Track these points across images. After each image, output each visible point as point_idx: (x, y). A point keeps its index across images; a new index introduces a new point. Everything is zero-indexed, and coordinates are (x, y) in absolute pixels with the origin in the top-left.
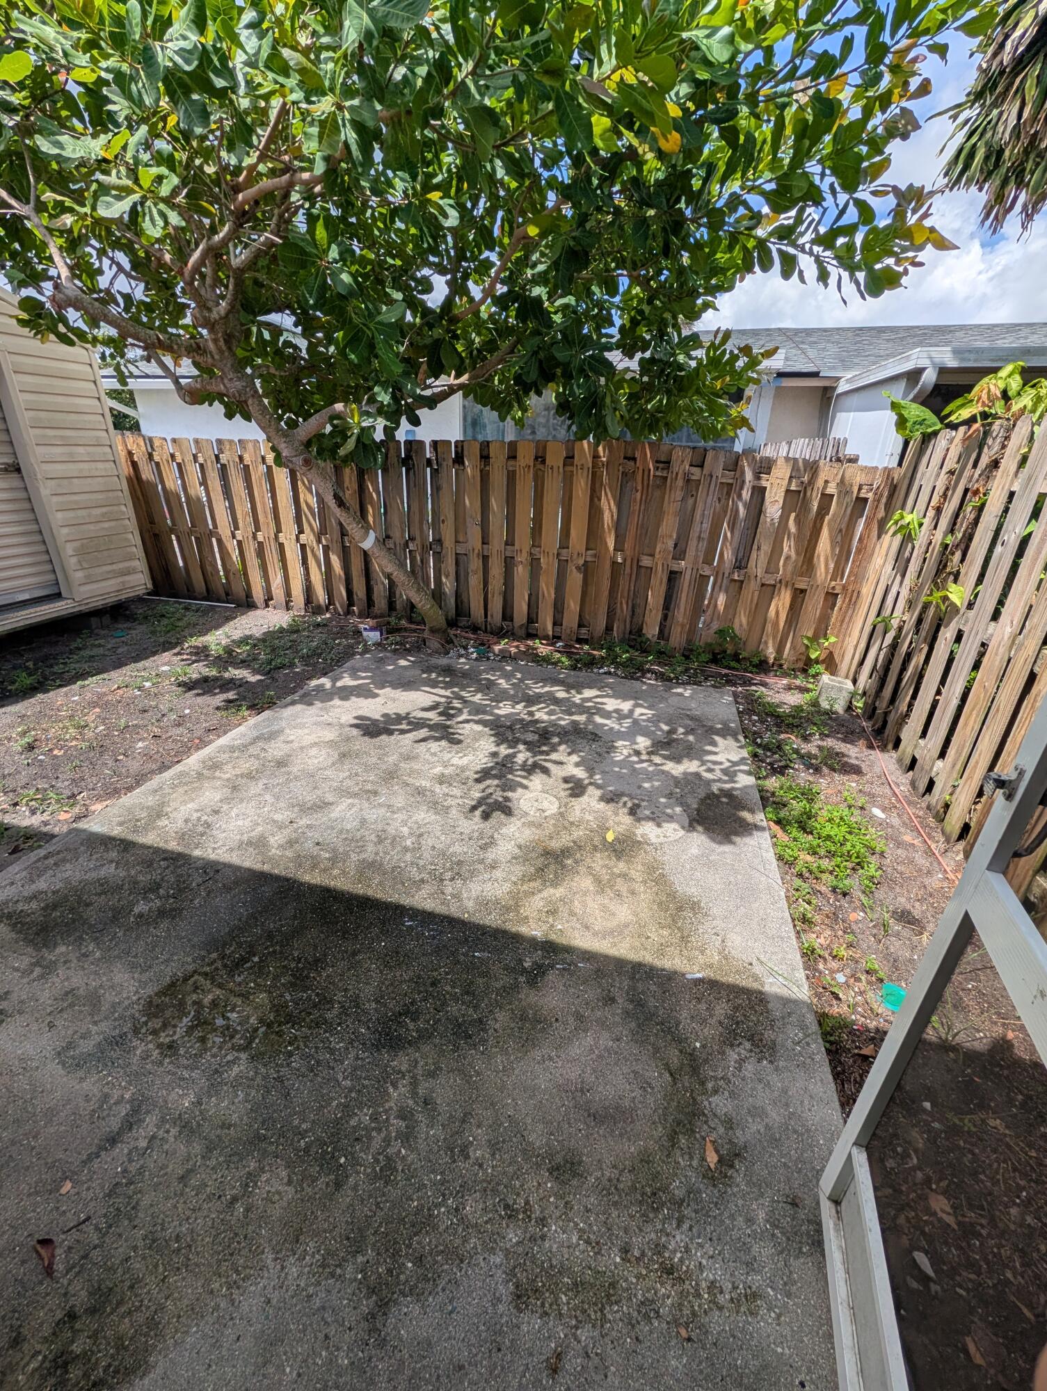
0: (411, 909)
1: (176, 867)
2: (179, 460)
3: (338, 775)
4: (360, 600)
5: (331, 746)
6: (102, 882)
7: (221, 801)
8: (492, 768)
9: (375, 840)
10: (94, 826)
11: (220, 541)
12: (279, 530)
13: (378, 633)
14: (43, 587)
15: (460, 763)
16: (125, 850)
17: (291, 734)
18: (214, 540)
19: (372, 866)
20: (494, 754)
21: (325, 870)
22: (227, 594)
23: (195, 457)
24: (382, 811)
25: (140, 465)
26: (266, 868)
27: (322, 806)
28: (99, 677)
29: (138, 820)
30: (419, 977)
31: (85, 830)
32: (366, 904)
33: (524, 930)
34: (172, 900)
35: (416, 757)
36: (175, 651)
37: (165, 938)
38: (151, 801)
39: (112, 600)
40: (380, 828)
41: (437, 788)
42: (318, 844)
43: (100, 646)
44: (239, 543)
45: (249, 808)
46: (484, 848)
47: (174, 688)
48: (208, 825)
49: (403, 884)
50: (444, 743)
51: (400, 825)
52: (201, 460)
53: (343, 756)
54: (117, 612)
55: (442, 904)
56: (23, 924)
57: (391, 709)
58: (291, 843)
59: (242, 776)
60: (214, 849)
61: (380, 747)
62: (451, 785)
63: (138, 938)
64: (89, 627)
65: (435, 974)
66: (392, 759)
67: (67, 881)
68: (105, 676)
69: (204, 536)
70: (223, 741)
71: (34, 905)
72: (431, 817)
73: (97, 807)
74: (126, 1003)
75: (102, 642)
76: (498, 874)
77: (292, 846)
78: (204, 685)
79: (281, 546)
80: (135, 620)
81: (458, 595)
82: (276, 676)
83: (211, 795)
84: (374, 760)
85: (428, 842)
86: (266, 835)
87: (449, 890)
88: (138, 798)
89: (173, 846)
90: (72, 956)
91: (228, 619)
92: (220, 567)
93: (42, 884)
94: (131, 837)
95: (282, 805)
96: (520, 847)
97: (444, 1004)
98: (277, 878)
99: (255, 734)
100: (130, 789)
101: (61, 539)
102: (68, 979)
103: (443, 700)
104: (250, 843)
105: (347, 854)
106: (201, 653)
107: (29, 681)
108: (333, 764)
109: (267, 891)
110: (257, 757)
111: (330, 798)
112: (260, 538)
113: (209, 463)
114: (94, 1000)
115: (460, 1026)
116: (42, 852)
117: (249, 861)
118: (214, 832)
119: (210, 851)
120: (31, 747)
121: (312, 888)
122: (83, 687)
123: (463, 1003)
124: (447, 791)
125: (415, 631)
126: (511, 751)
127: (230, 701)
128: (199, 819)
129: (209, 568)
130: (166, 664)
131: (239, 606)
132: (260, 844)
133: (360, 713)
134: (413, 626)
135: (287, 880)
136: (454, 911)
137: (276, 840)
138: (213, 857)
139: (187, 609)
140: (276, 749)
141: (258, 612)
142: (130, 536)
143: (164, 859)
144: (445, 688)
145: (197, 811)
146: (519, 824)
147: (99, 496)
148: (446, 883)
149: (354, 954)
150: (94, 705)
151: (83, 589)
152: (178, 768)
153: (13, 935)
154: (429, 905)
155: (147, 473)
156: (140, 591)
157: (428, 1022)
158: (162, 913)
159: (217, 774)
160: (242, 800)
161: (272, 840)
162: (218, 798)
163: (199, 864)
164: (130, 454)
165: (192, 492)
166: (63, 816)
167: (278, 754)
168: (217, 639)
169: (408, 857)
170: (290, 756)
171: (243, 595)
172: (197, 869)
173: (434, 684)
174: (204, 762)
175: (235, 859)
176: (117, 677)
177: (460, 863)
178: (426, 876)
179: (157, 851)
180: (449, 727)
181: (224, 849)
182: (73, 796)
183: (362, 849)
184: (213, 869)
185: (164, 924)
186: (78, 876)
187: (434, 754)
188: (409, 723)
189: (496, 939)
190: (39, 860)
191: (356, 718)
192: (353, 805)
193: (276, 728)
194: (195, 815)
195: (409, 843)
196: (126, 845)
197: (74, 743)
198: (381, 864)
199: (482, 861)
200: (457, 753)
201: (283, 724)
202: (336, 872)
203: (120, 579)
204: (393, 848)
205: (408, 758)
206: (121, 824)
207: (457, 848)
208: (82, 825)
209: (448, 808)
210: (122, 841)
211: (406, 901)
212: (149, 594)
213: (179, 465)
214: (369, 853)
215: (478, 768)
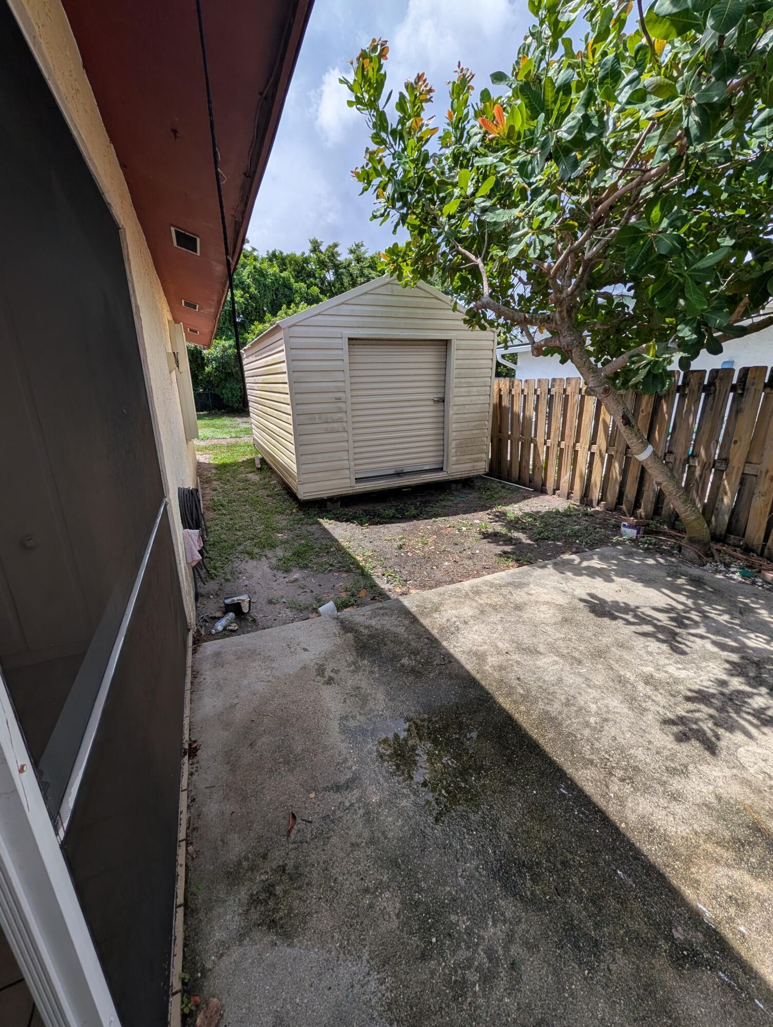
0: (571, 780)
1: (431, 647)
2: (525, 393)
3: (556, 634)
4: (628, 501)
5: (559, 609)
6: (396, 635)
7: (471, 617)
8: (713, 695)
9: (564, 701)
10: (406, 602)
11: (535, 446)
12: (577, 441)
13: (635, 531)
14: (436, 464)
15: (677, 674)
16: (412, 623)
17: (534, 589)
18: (532, 445)
19: (553, 721)
20: (723, 683)
21: (515, 702)
22: (530, 482)
23: (536, 390)
24: (579, 680)
25: (503, 397)
26: (478, 677)
27: (533, 651)
28: (444, 518)
29: (425, 608)
30: (553, 846)
31: (401, 602)
32: (534, 748)
33: (688, 893)
34: (420, 666)
35: (630, 649)
36: (487, 512)
37: (408, 687)
38: (436, 599)
39: (465, 475)
40: (572, 692)
41: (641, 686)
42: (518, 679)
43: (451, 500)
44: (548, 448)
45: (484, 629)
46: (673, 772)
47: (477, 535)
48: (458, 629)
49: (573, 753)
50: (664, 647)
51: (591, 700)
52: (538, 393)
53: (566, 620)
54: (466, 483)
55: (603, 796)
56: (359, 639)
57: (622, 598)
58: (501, 668)
59: (490, 605)
60: (455, 646)
61: (599, 626)
62: (657, 690)
63: (396, 678)
64: (450, 489)
65: (569, 856)
66: (606, 640)
67: (383, 625)
68: (446, 518)
69: (528, 441)
70: (489, 578)
71: (366, 631)
72: (624, 709)
73: (413, 591)
74: (376, 713)
75: (453, 498)
76: (678, 808)
77: (500, 670)
78: (493, 537)
79: (576, 452)
80: (474, 488)
81: (734, 513)
82: (541, 544)
83: (467, 611)
84: (589, 634)
85: (610, 730)
86: (488, 653)
87: (614, 788)
88: (431, 594)
89: (435, 632)
90: (368, 669)
91: (525, 498)
92: (531, 463)
93: (373, 622)
94: (418, 616)
95: (506, 637)
96: (719, 798)
97: (567, 891)
98: (482, 688)
99: (510, 580)
100: (431, 588)
101: (451, 438)
102: (361, 680)
103: (680, 607)
104: (475, 654)
105: (536, 699)
106: (501, 516)
107: (414, 512)
108: (555, 624)
109: (472, 694)
110: (504, 597)
111: (541, 648)
112: (562, 446)
113: (543, 394)
114: (364, 700)
115: (573, 927)
116: (380, 605)
117: (470, 666)
118: (459, 636)
119: (452, 646)
120: (400, 547)
121: (502, 710)
122: (434, 522)
123: (585, 909)
124: (650, 693)
125: (673, 537)
126: (748, 689)
127: (505, 553)
128: (455, 622)
129: (524, 463)
130: (478, 519)
131: (536, 490)
132: (481, 657)
133: (593, 591)
134: (673, 533)
135: (488, 693)
136: (612, 810)
137: (492, 660)
138: (452, 651)
139: (503, 487)
140: (519, 596)
141: (547, 497)
142: (485, 439)
143: (428, 638)
144: (688, 597)
145: (456, 617)
146: (728, 772)
147: (477, 415)
148: (613, 778)
149: (509, 783)
150: (435, 533)
151: (454, 467)
152: (458, 585)
153: (352, 642)
154: (589, 788)
155: (506, 402)
156: (481, 472)
157: (545, 894)
158: (413, 670)
159: (476, 598)
160: (483, 622)
161: (490, 659)
162: (470, 614)
163: (443, 651)
164: (500, 390)
165: (527, 413)
166: (398, 590)
167: (519, 600)
168: (514, 510)
169: (587, 732)
170: (526, 604)
171: (540, 483)
172: (441, 654)
173: (677, 589)
174: (472, 587)
175: (462, 659)
176: (452, 520)
177: (636, 769)
178: (597, 761)
179: (427, 631)
180: (676, 634)
181: (460, 649)
182: (406, 581)
183: (550, 702)
184: (449, 659)
185: (411, 678)
186: (388, 626)
187: (651, 654)
188: (636, 616)
189: (648, 875)
190: (377, 609)
191: (590, 595)
192: (557, 663)
193: (525, 581)
194: (454, 619)
195: (592, 720)
196: (414, 620)
197: (418, 552)
198: (560, 724)
199: (664, 784)
200: (677, 662)
201: (531, 580)
202: (523, 708)
203: (473, 464)
204: (577, 717)
205: (621, 646)
206: (417, 606)
207: (639, 753)
208: (401, 599)
209: (645, 710)
210: (414, 617)
211: (570, 771)
212: (485, 475)
213: (525, 396)
214: (555, 708)
215: (696, 687)
